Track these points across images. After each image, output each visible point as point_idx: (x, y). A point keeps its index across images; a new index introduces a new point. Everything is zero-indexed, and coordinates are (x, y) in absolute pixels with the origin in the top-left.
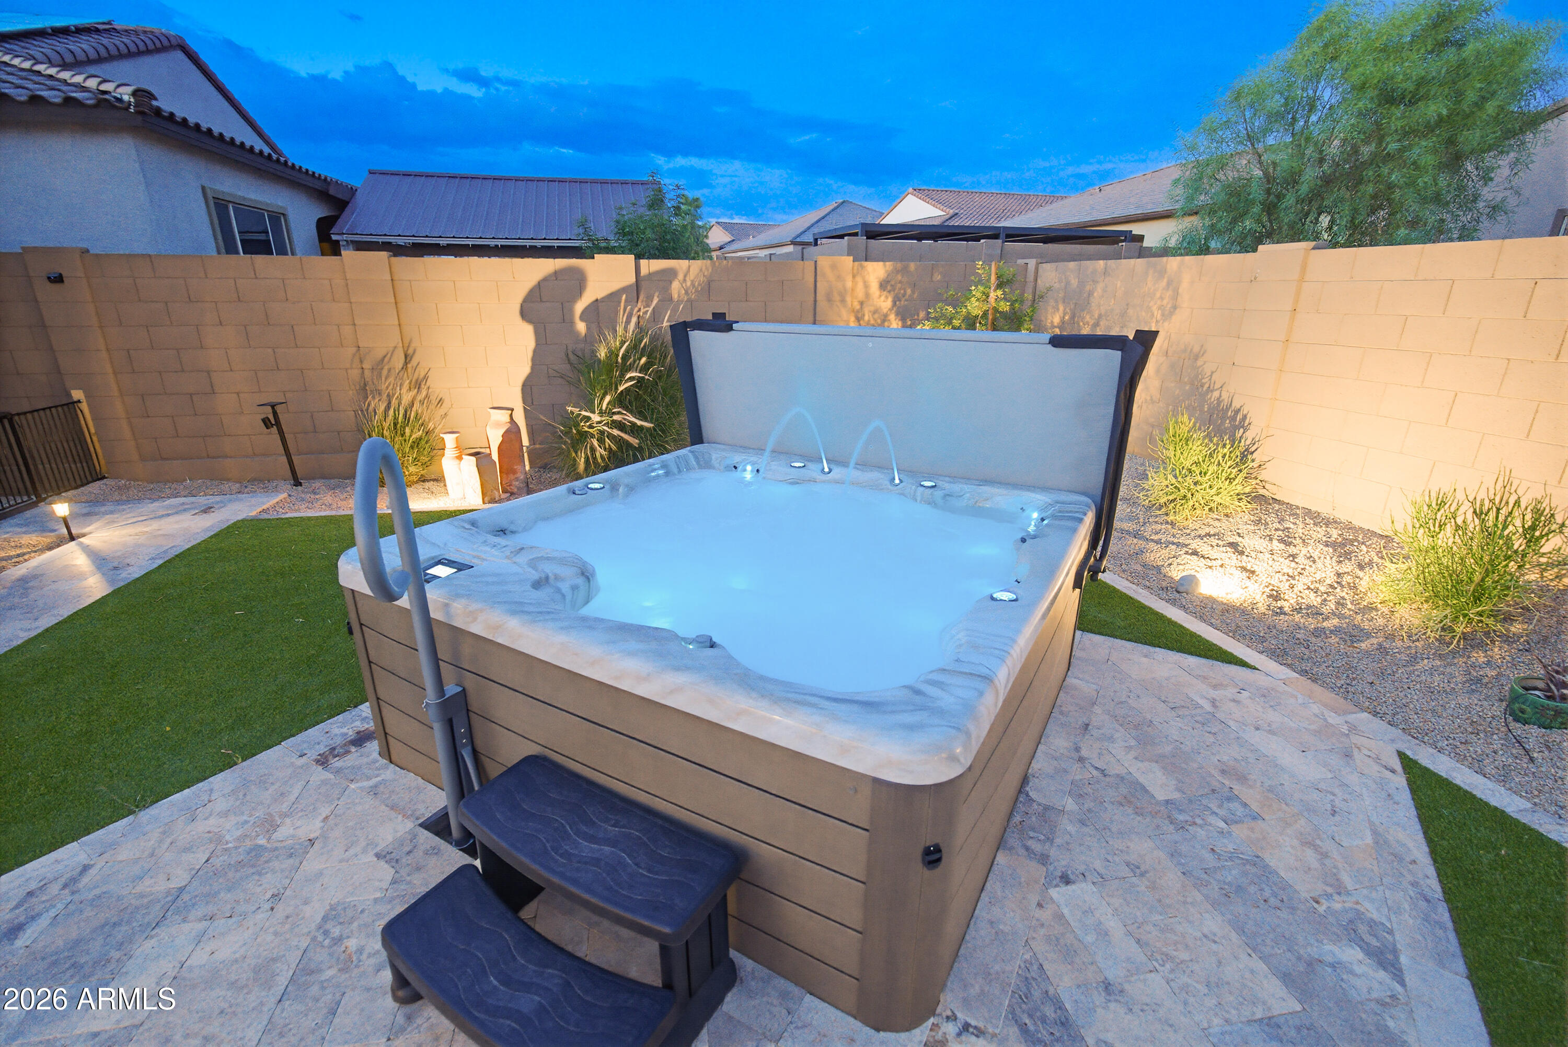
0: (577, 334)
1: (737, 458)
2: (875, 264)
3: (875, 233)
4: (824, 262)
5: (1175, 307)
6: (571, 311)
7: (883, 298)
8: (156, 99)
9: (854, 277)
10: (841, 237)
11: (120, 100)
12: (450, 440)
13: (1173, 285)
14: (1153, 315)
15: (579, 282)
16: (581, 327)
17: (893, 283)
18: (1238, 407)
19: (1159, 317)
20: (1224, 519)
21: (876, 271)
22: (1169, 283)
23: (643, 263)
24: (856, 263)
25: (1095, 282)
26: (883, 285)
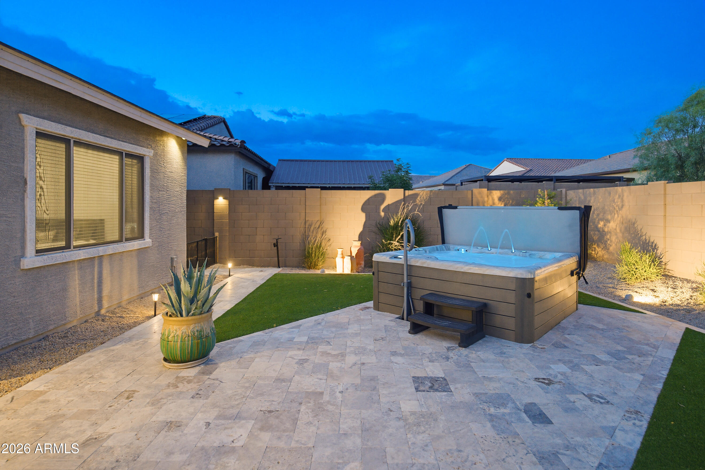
0: (381, 216)
1: (459, 247)
2: (496, 191)
3: (490, 179)
4: (476, 191)
5: (623, 206)
6: (379, 208)
7: (500, 204)
8: (245, 143)
9: (488, 196)
10: (476, 181)
11: (235, 144)
12: (340, 251)
13: (621, 197)
14: (615, 208)
15: (383, 198)
16: (382, 214)
17: (504, 198)
18: (653, 241)
19: (617, 209)
20: (650, 283)
21: (496, 194)
22: (619, 196)
23: (406, 191)
24: (488, 191)
25: (591, 197)
26: (500, 199)
